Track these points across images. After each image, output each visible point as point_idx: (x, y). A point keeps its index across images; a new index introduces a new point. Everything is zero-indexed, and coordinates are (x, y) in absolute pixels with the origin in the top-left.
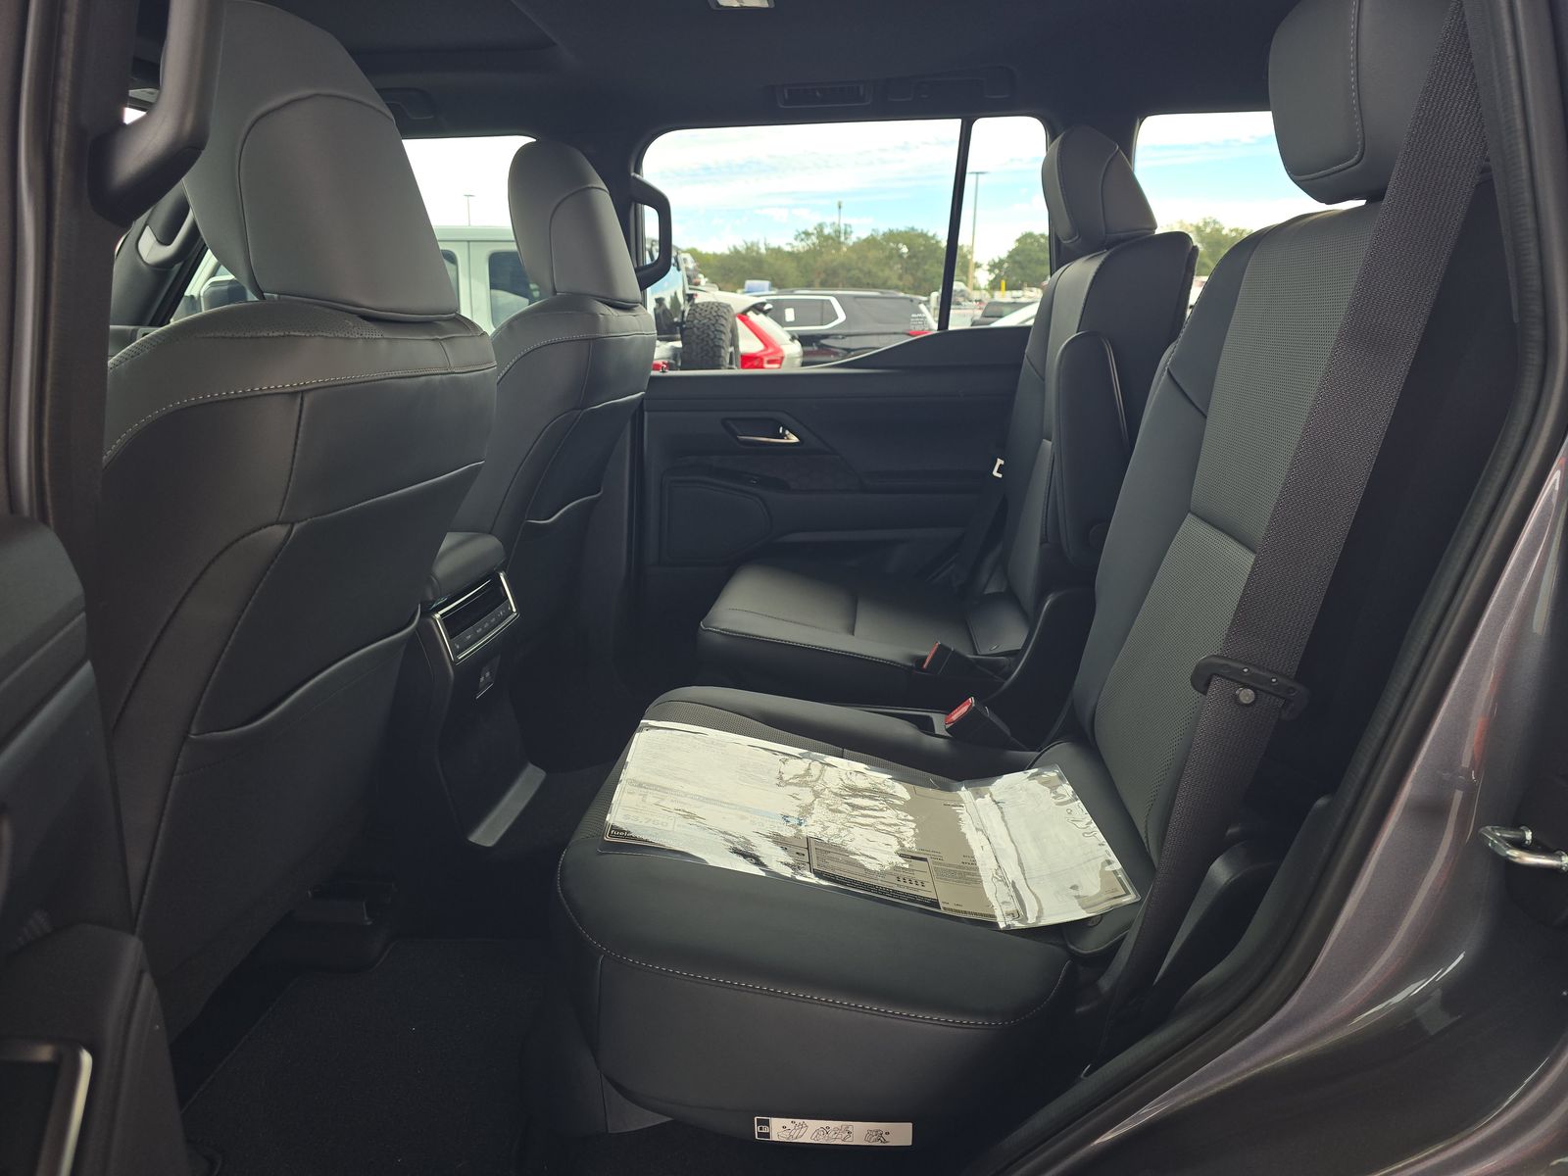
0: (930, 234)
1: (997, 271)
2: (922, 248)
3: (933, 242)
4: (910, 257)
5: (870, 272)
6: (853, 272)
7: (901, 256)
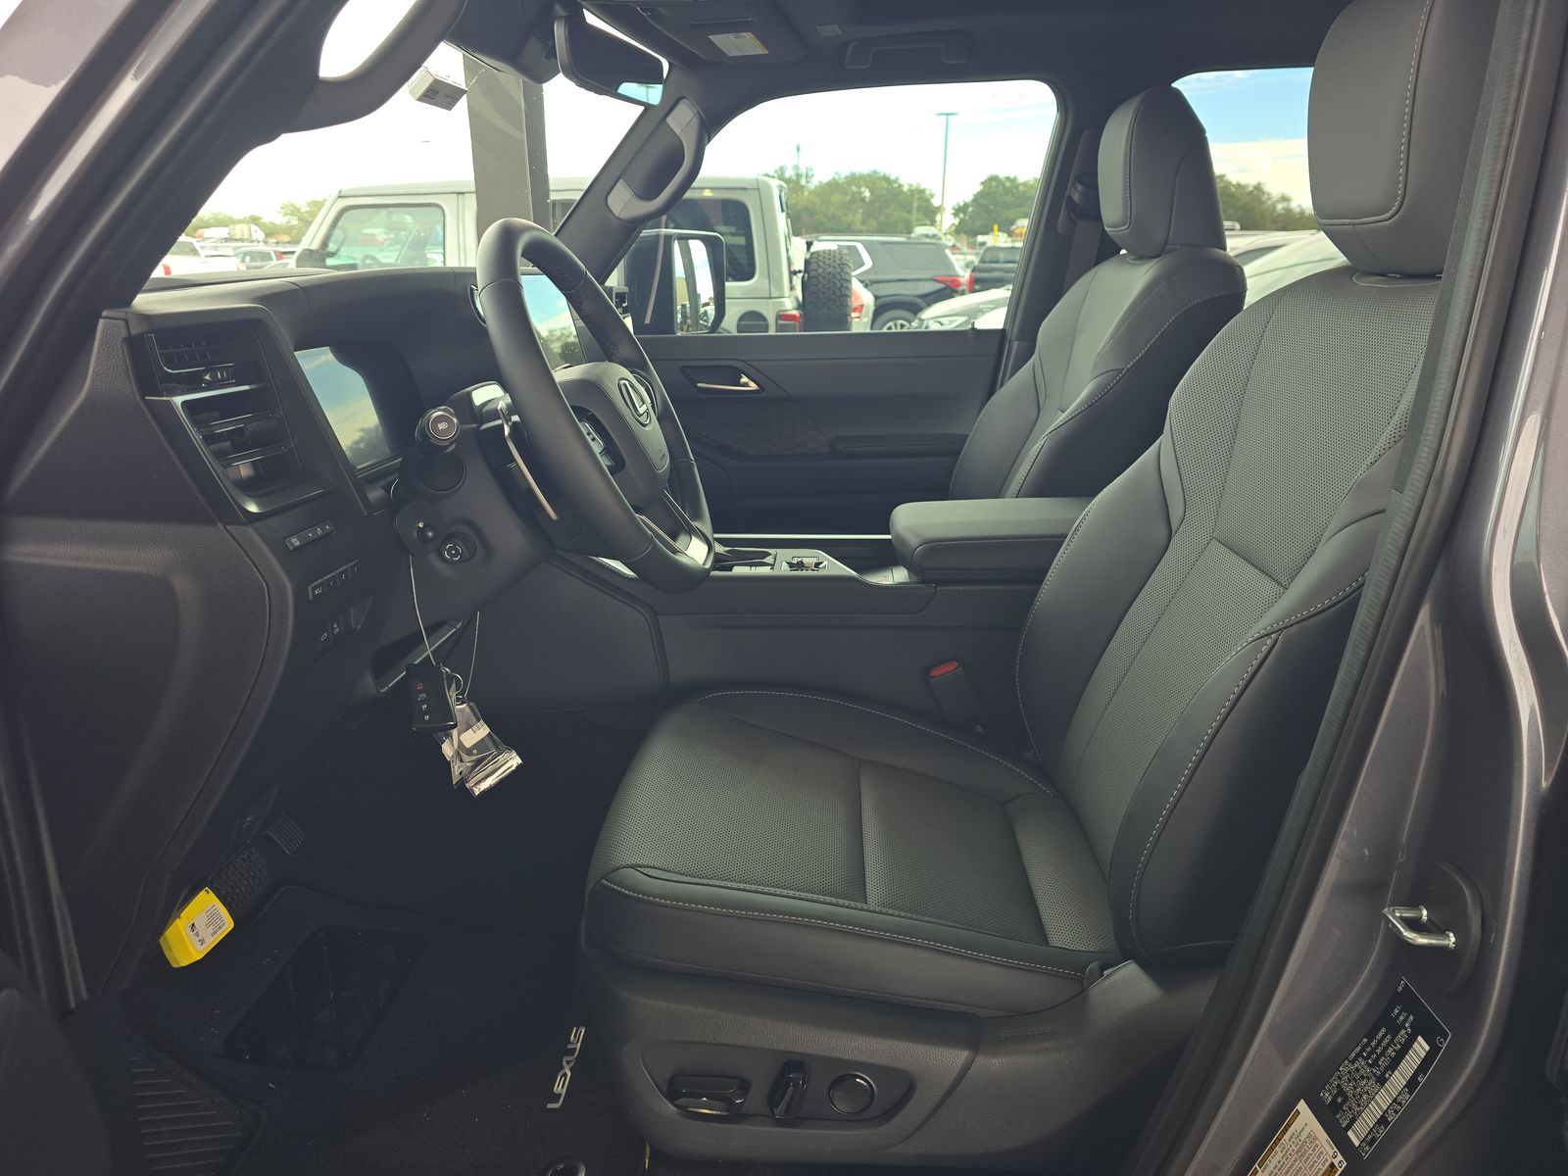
0: (893, 177)
1: (961, 215)
2: (885, 192)
3: (896, 185)
4: (872, 201)
5: (834, 217)
6: (816, 217)
7: (863, 200)
